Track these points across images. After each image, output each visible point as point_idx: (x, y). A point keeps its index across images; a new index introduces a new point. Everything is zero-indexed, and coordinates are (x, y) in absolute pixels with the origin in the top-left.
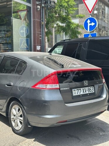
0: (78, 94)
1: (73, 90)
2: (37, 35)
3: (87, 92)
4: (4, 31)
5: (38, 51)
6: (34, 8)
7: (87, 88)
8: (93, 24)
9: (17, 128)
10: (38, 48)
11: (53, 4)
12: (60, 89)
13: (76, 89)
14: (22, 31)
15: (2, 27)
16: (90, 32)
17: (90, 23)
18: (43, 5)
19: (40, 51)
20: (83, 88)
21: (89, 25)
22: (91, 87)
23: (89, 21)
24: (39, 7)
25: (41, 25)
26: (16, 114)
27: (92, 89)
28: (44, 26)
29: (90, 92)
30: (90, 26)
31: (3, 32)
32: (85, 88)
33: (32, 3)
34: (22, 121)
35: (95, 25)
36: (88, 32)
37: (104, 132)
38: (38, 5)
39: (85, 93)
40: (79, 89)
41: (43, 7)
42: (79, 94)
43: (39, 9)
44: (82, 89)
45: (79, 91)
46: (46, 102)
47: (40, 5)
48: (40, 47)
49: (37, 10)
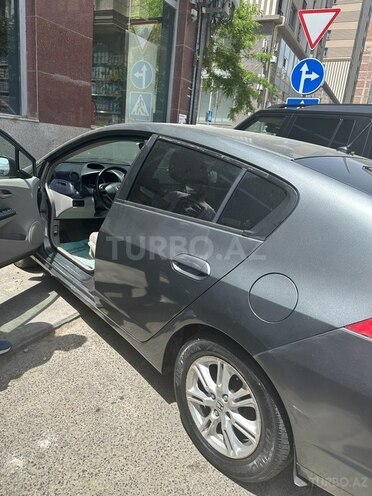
2: (182, 86)
4: (104, 65)
6: (182, 13)
8: (314, 76)
10: (182, 119)
11: (228, 10)
15: (99, 54)
16: (304, 96)
17: (307, 73)
18: (204, 10)
21: (304, 77)
23: (305, 68)
24: (194, 12)
28: (200, 64)
31: (101, 69)
35: (319, 80)
36: (299, 95)
38: (193, 6)
41: (203, 14)
43: (195, 19)
47: (198, 8)
48: (185, 117)
49: (190, 20)
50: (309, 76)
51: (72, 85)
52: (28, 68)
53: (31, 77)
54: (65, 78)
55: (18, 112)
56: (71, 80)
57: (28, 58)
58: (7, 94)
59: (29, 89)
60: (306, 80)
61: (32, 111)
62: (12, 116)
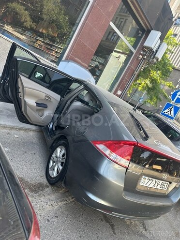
0: (147, 186)
1: (144, 177)
2: (124, 80)
3: (159, 186)
5: (117, 95)
6: (135, 55)
7: (161, 182)
10: (119, 93)
11: (155, 60)
12: (127, 169)
13: (147, 178)
14: (113, 71)
16: (175, 104)
18: (145, 57)
19: (119, 96)
20: (157, 180)
21: (178, 96)
22: (166, 183)
23: (179, 93)
24: (141, 56)
27: (166, 185)
28: (135, 75)
29: (162, 188)
32: (159, 181)
33: (137, 50)
36: (173, 103)
38: (141, 54)
39: (156, 187)
40: (151, 179)
43: (139, 59)
44: (154, 180)
45: (150, 182)
46: (99, 175)
47: (143, 55)
48: (121, 92)
49: (137, 58)
52: (68, 53)
54: (79, 61)
56: (81, 62)
60: (178, 98)
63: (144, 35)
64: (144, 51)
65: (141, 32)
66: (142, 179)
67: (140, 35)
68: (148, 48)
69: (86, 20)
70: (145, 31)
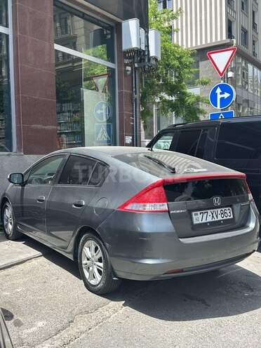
1: (193, 213)
2: (125, 117)
3: (219, 216)
4: (69, 111)
5: (127, 145)
6: (120, 71)
7: (219, 210)
8: (226, 95)
9: (93, 282)
10: (128, 139)
11: (153, 62)
12: (169, 212)
13: (199, 213)
14: (99, 112)
16: (222, 110)
17: (221, 93)
18: (136, 65)
19: (132, 144)
20: (212, 211)
21: (219, 97)
22: (227, 209)
23: (219, 91)
24: (129, 68)
25: (132, 100)
26: (90, 256)
27: (228, 212)
28: (138, 101)
29: (225, 218)
30: (222, 99)
31: (67, 114)
32: (216, 210)
33: (116, 62)
34: (102, 270)
35: (231, 97)
36: (218, 110)
37: (252, 291)
38: (127, 65)
39: (216, 219)
40: (204, 211)
41: (135, 68)
42: (204, 221)
43: (129, 73)
44: (209, 211)
45: (205, 215)
46: (143, 234)
47: (131, 65)
48: (131, 137)
49: (125, 74)
50: (222, 96)
51: (44, 130)
52: (16, 124)
53: (18, 129)
54: (39, 126)
55: (11, 151)
56: (43, 127)
57: (16, 118)
58: (4, 138)
59: (17, 136)
60: (221, 98)
61: (19, 149)
62: (7, 153)
63: (116, 34)
64: (130, 58)
65: (108, 32)
66: (194, 216)
67: (109, 37)
68: (132, 50)
69: (18, 63)
70: (112, 27)
